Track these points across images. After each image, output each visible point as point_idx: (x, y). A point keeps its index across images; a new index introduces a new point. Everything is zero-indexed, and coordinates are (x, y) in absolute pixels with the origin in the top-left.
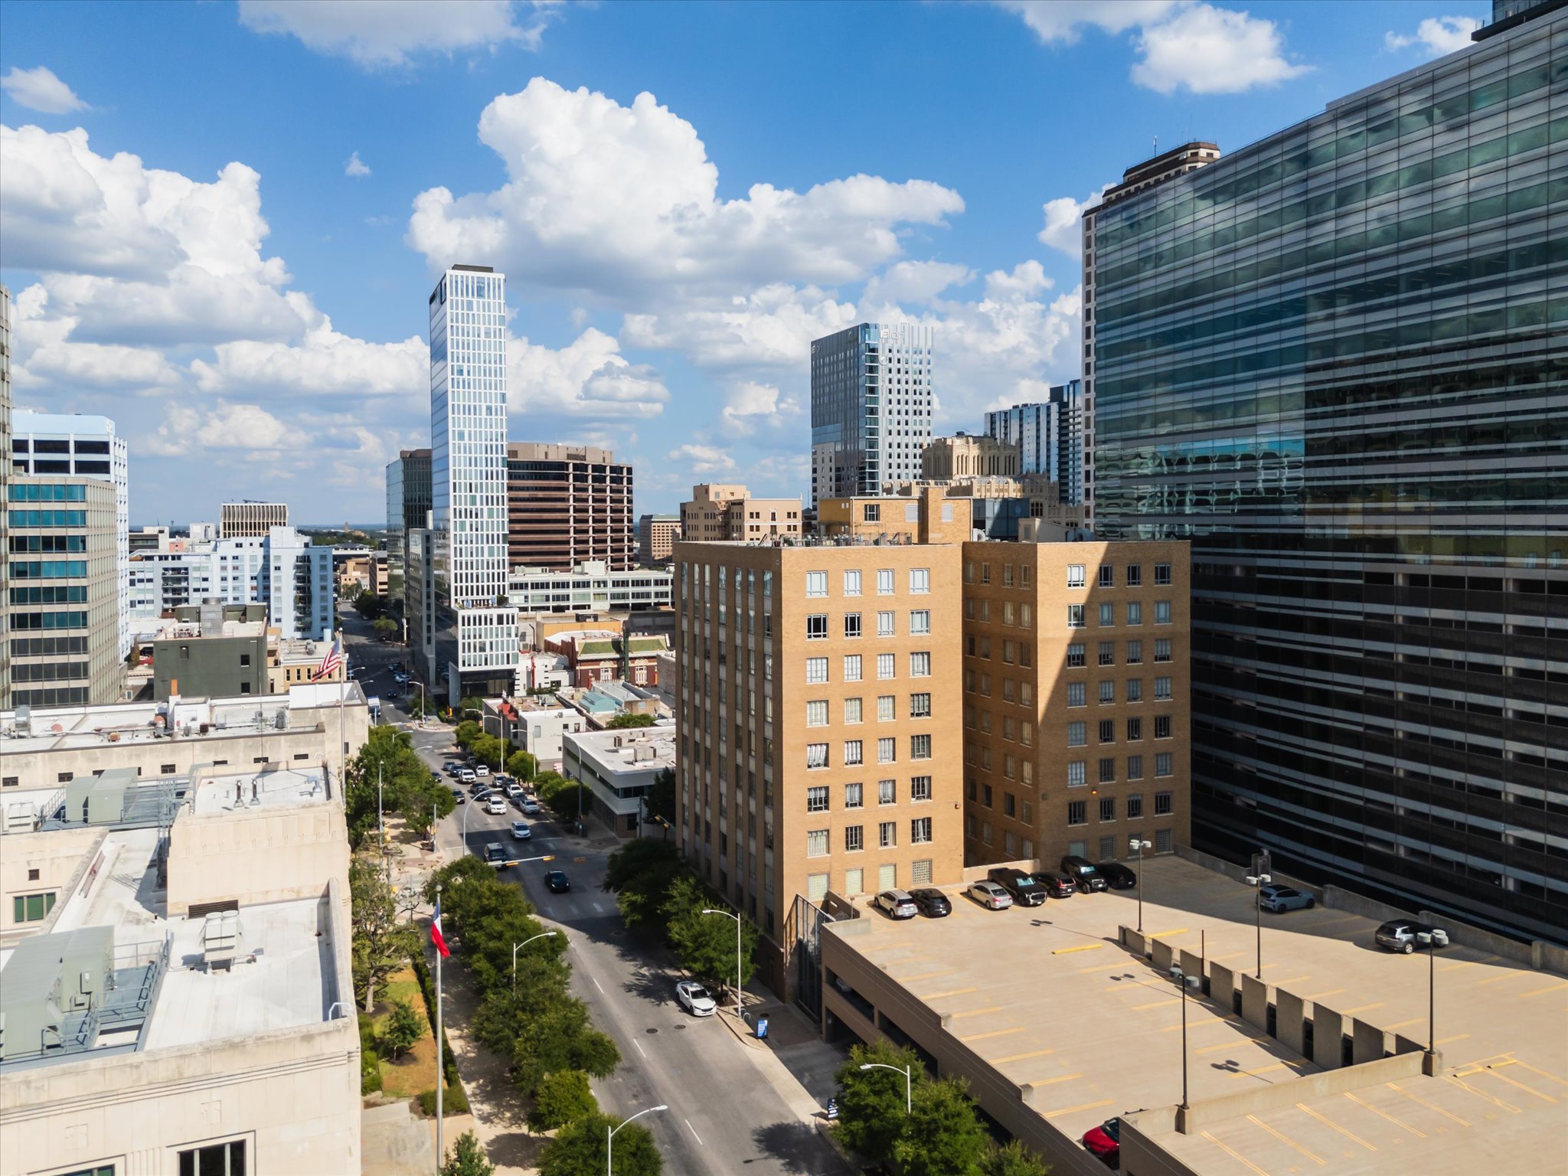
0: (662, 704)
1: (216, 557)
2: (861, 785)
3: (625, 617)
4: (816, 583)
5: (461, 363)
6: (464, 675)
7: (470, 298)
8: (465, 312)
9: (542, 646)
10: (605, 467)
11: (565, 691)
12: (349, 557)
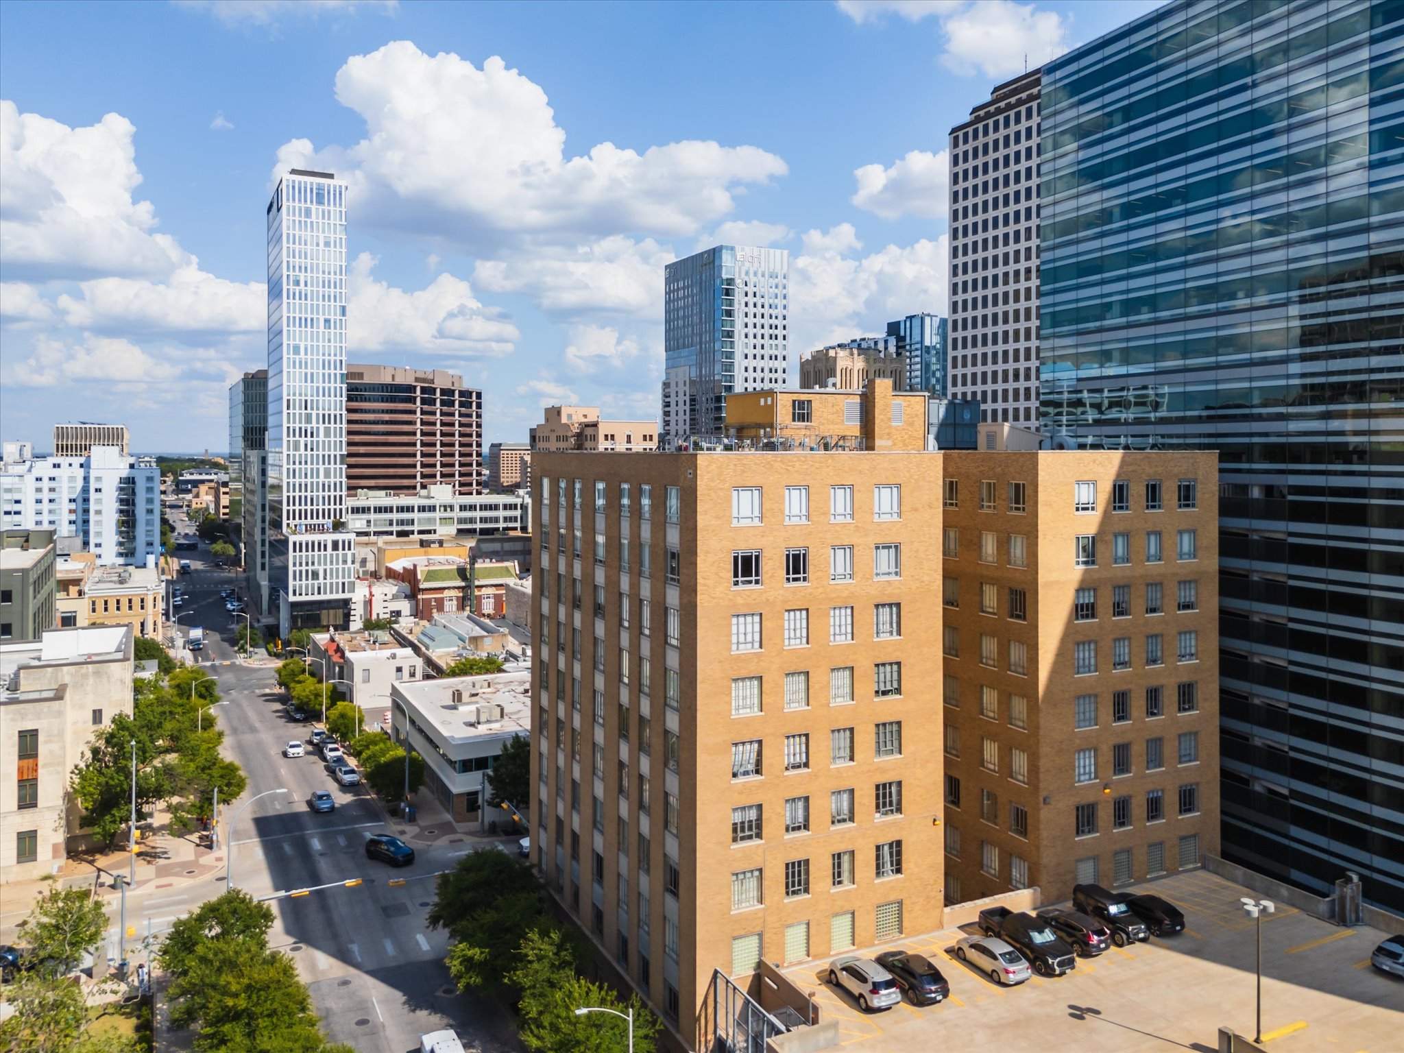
0: (510, 638)
1: (29, 479)
2: (807, 799)
3: (471, 543)
4: (746, 503)
5: (297, 273)
6: (294, 605)
7: (309, 204)
8: (303, 219)
9: (383, 573)
10: (453, 391)
11: (406, 624)
12: (203, 482)
